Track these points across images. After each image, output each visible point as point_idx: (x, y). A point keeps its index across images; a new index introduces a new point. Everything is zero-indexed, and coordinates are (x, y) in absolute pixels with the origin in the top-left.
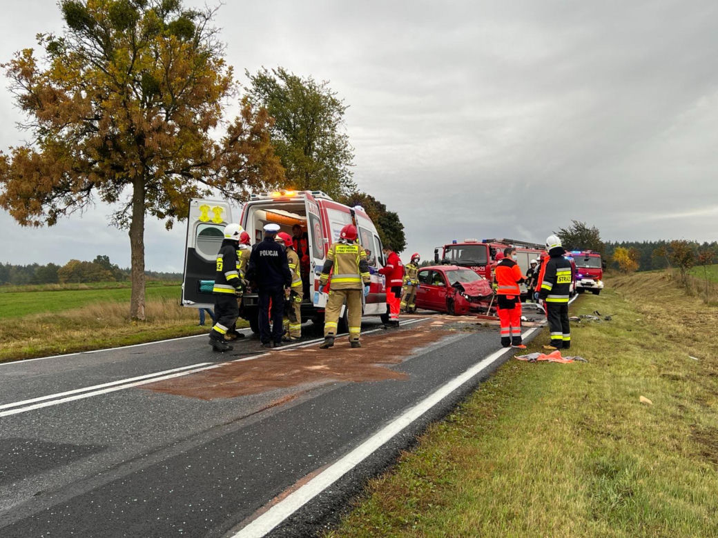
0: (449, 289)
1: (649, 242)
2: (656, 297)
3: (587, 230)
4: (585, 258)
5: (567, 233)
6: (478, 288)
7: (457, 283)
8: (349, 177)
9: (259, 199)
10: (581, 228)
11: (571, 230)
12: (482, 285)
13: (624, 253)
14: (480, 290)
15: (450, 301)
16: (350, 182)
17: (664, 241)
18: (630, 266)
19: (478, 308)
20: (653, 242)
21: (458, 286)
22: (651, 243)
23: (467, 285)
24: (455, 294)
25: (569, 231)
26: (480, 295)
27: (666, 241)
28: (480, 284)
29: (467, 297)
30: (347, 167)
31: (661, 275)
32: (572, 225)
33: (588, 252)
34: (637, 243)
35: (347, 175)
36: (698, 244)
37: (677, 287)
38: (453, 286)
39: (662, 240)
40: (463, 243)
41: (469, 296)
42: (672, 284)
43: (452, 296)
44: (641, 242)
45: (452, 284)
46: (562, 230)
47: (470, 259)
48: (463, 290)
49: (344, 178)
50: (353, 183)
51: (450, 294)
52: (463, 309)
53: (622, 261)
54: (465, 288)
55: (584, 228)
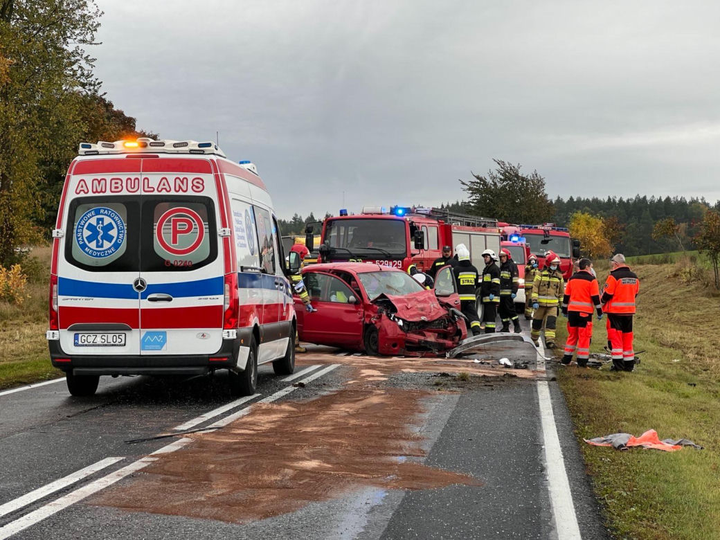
0: (367, 307)
1: (617, 200)
2: (677, 314)
3: (523, 179)
4: (543, 238)
5: (485, 184)
6: (420, 306)
7: (383, 296)
8: (86, 66)
9: (97, 153)
10: (511, 175)
11: (493, 178)
12: (424, 301)
13: (588, 223)
14: (422, 309)
15: (369, 329)
16: (88, 76)
17: (645, 197)
18: (598, 248)
19: (420, 341)
20: (625, 200)
21: (385, 303)
22: (621, 200)
23: (399, 301)
24: (380, 317)
25: (489, 181)
26: (423, 318)
27: (648, 198)
28: (421, 298)
29: (401, 323)
30: (82, 46)
31: (669, 269)
32: (495, 169)
33: (548, 226)
34: (596, 201)
35: (83, 63)
36: (707, 205)
37: (708, 295)
38: (375, 301)
39: (642, 196)
40: (358, 214)
41: (404, 321)
42: (697, 289)
43: (373, 320)
44: (603, 198)
45: (373, 297)
46: (478, 178)
47: (371, 245)
48: (394, 310)
49: (75, 67)
50: (93, 79)
51: (369, 316)
52: (395, 345)
53: (583, 239)
54: (398, 306)
55: (517, 176)
